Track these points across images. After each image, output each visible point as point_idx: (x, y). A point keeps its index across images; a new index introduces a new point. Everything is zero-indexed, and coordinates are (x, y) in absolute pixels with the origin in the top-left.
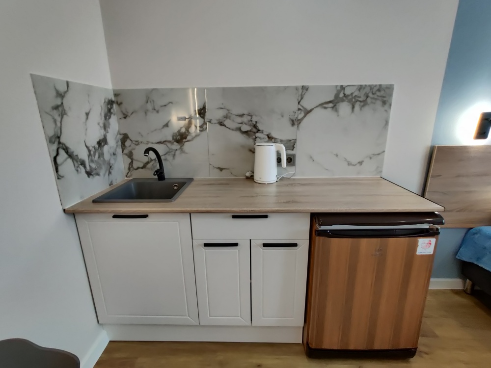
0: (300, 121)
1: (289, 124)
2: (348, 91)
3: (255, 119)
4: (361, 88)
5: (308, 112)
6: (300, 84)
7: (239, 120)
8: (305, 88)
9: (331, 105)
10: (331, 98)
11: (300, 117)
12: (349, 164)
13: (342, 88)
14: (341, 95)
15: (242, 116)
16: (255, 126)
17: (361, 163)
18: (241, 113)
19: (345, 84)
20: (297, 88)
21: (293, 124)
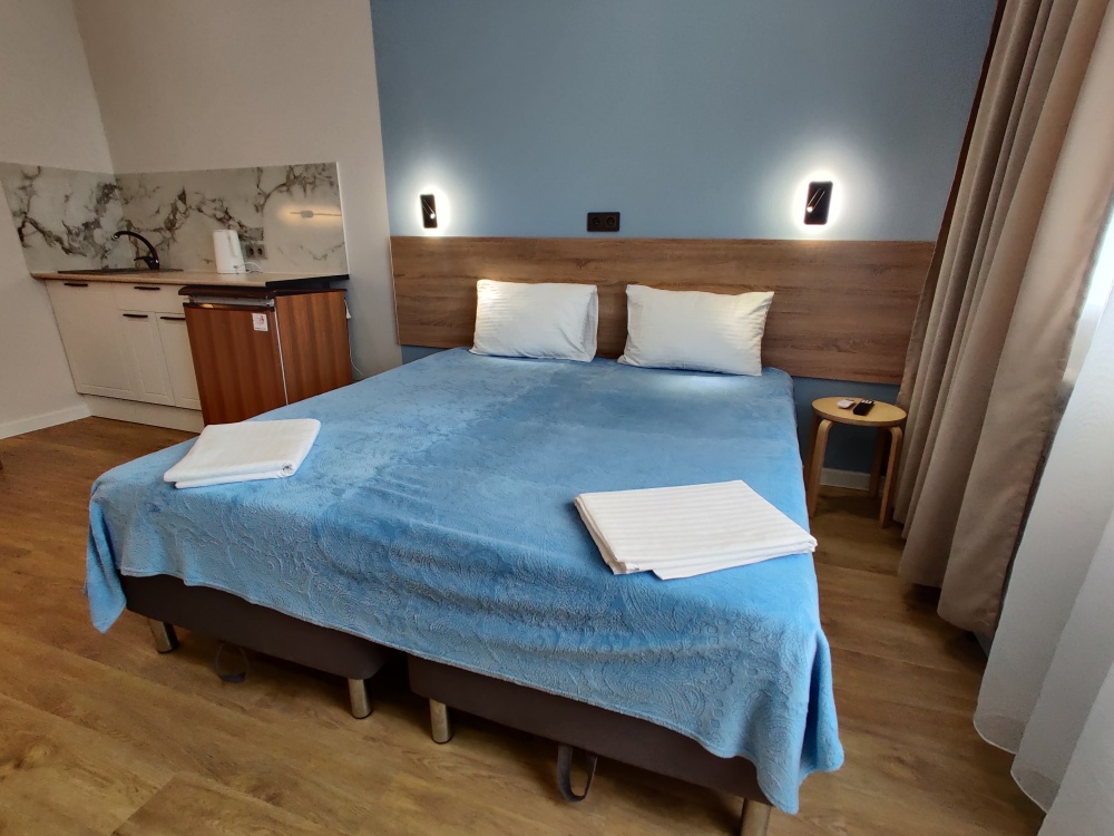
0: (263, 206)
1: (253, 210)
2: (297, 173)
3: (225, 205)
4: (307, 167)
5: (268, 196)
6: (255, 166)
7: (213, 205)
8: (260, 170)
9: (284, 188)
10: (284, 181)
11: (262, 202)
12: (315, 258)
13: (291, 168)
14: (292, 177)
15: (214, 201)
16: (226, 212)
17: (325, 256)
18: (213, 198)
19: (292, 164)
20: (253, 170)
21: (257, 210)
